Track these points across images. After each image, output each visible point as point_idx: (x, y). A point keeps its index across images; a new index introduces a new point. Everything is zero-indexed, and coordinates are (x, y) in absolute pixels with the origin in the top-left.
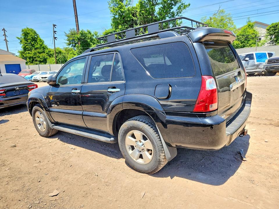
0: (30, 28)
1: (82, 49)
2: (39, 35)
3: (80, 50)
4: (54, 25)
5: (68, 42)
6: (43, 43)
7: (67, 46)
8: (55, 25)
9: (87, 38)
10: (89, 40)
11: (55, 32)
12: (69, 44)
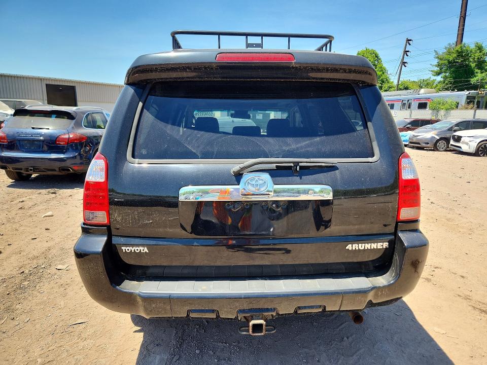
0: (370, 49)
1: (451, 83)
2: (382, 59)
3: (447, 84)
4: (408, 40)
5: (437, 69)
6: (383, 73)
7: (433, 78)
8: (410, 40)
9: (472, 60)
10: (473, 65)
11: (406, 52)
12: (438, 74)
